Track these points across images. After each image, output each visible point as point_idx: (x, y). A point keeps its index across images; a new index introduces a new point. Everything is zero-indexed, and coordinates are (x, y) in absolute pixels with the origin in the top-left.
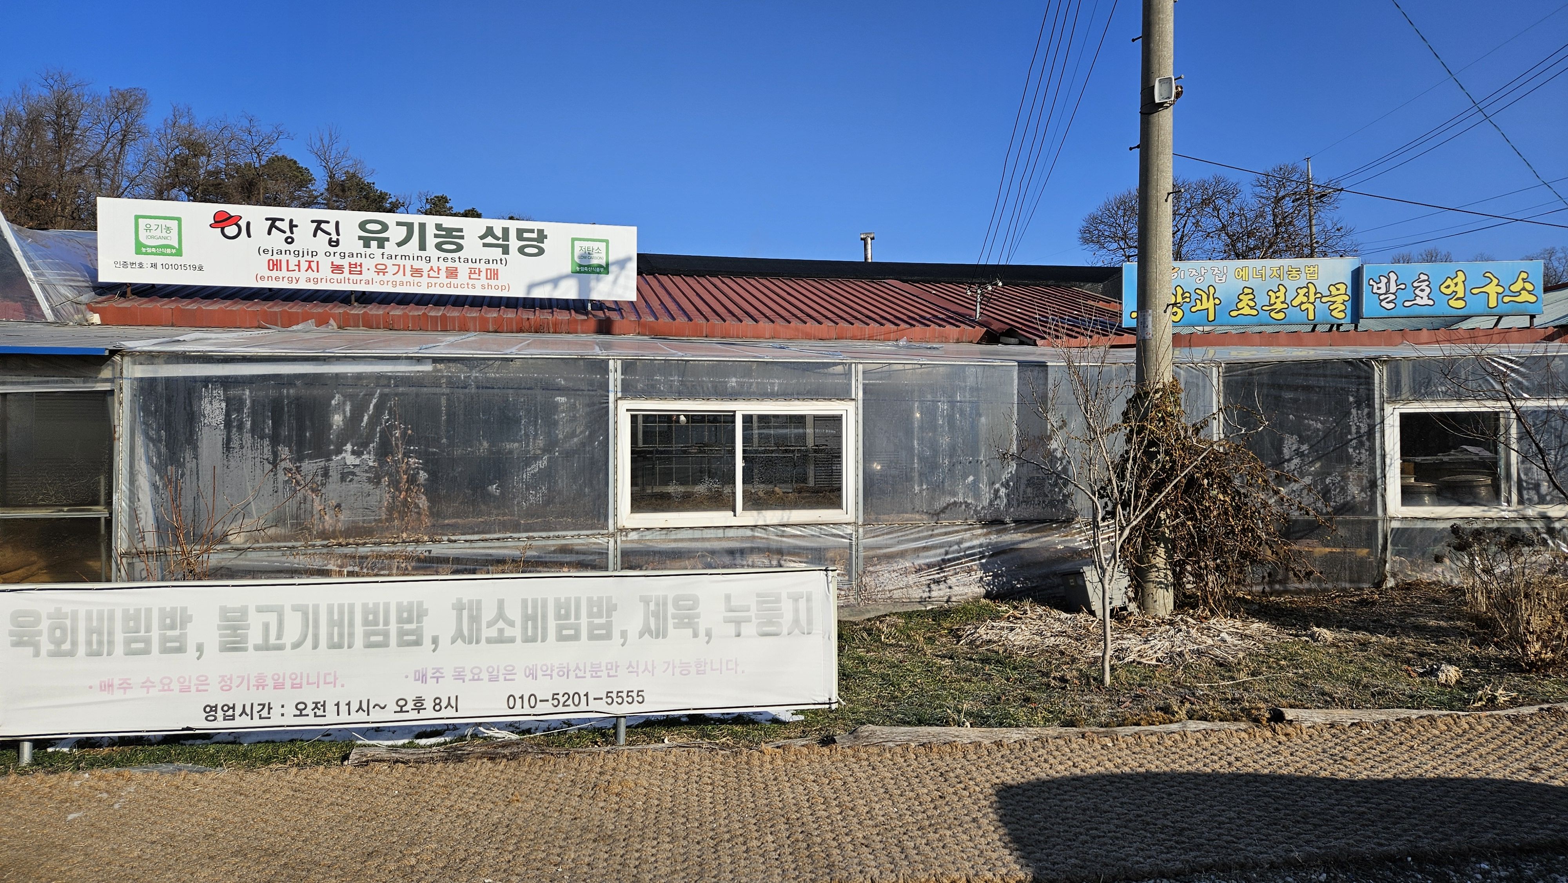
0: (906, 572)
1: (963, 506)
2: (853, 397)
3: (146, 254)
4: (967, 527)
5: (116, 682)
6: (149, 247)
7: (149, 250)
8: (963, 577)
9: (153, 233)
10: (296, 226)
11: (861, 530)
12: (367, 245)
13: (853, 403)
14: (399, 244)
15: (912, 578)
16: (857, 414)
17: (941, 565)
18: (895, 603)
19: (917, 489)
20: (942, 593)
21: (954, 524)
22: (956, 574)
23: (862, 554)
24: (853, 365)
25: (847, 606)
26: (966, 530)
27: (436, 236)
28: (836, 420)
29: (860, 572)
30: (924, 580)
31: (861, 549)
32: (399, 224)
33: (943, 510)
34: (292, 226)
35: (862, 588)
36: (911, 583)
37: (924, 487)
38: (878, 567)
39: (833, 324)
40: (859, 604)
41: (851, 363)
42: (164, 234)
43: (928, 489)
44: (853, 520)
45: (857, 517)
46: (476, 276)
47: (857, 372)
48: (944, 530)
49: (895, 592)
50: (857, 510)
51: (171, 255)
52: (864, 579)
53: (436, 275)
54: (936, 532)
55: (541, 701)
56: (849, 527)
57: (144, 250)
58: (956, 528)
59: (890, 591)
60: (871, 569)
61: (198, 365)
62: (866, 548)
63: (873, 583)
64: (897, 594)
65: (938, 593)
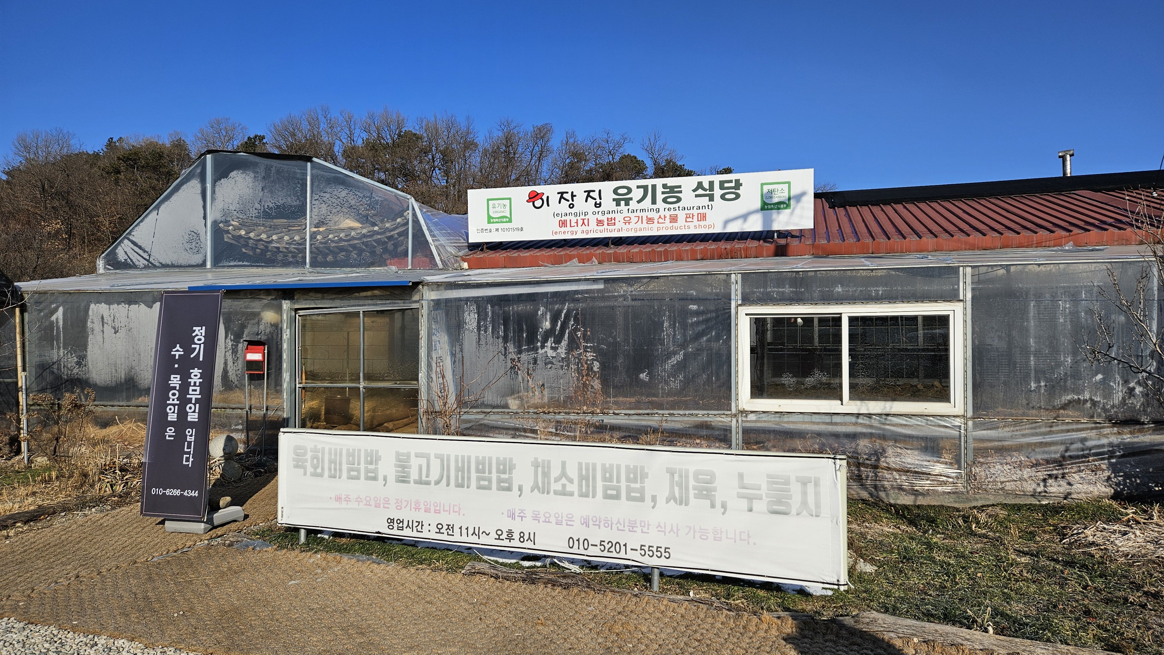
0: (1021, 466)
1: (1088, 405)
2: (961, 298)
3: (493, 223)
4: (1093, 425)
5: (343, 497)
6: (496, 218)
7: (495, 220)
8: (1087, 474)
9: (497, 209)
10: (575, 196)
11: (970, 423)
12: (618, 204)
13: (961, 304)
14: (639, 202)
15: (1027, 473)
16: (965, 314)
17: (1060, 463)
18: (1007, 494)
19: (1033, 385)
20: (1062, 490)
21: (1078, 422)
22: (1080, 471)
23: (971, 445)
24: (961, 269)
25: (954, 493)
26: (1092, 429)
27: (663, 193)
28: (943, 321)
29: (969, 463)
30: (1041, 475)
31: (970, 440)
32: (638, 187)
33: (1064, 407)
34: (573, 196)
35: (970, 477)
36: (1025, 476)
37: (1043, 384)
38: (989, 458)
39: (998, 235)
40: (968, 492)
41: (959, 267)
42: (502, 210)
43: (1046, 386)
44: (961, 412)
45: (966, 411)
46: (690, 220)
47: (965, 275)
48: (1065, 427)
49: (1007, 484)
50: (966, 404)
51: (506, 222)
52: (973, 469)
53: (663, 221)
54: (1054, 429)
55: (592, 545)
56: (958, 419)
57: (492, 220)
58: (1080, 426)
59: (1002, 483)
60: (982, 460)
61: (462, 290)
62: (975, 440)
63: (983, 473)
64: (1009, 486)
65: (1056, 488)
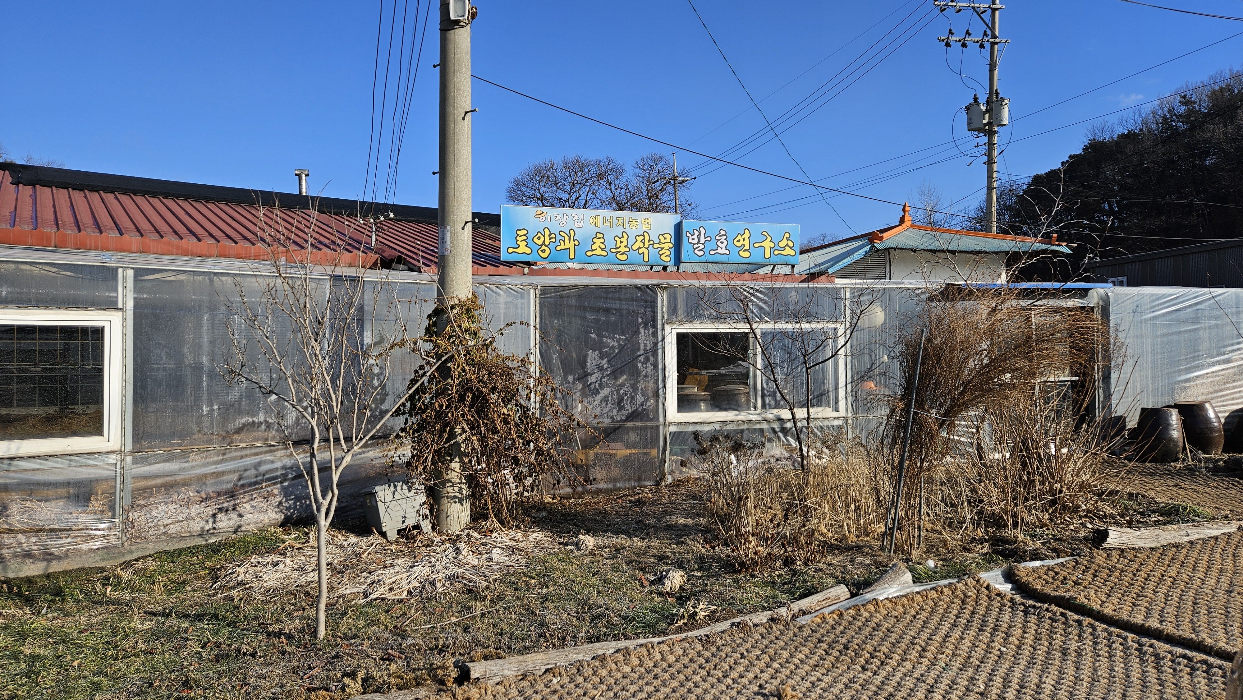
0: (188, 503)
1: (263, 427)
2: (120, 306)
4: (268, 449)
8: (259, 502)
11: (129, 459)
13: (120, 313)
15: (195, 509)
16: (125, 327)
17: (232, 493)
18: (171, 538)
19: (205, 409)
20: (231, 523)
21: (252, 447)
22: (252, 500)
23: (130, 485)
24: (120, 270)
25: (103, 548)
26: (266, 452)
28: (98, 333)
29: (126, 508)
30: (210, 511)
31: (128, 480)
33: (238, 431)
35: (128, 524)
36: (193, 514)
37: (216, 407)
38: (152, 499)
40: (123, 544)
41: (117, 268)
43: (219, 409)
44: (117, 447)
45: (123, 444)
47: (125, 278)
48: (239, 454)
49: (172, 526)
50: (123, 436)
52: (131, 515)
54: (226, 457)
56: (113, 456)
58: (254, 451)
59: (165, 526)
60: (142, 502)
62: (136, 478)
63: (143, 519)
64: (174, 529)
65: (225, 523)
